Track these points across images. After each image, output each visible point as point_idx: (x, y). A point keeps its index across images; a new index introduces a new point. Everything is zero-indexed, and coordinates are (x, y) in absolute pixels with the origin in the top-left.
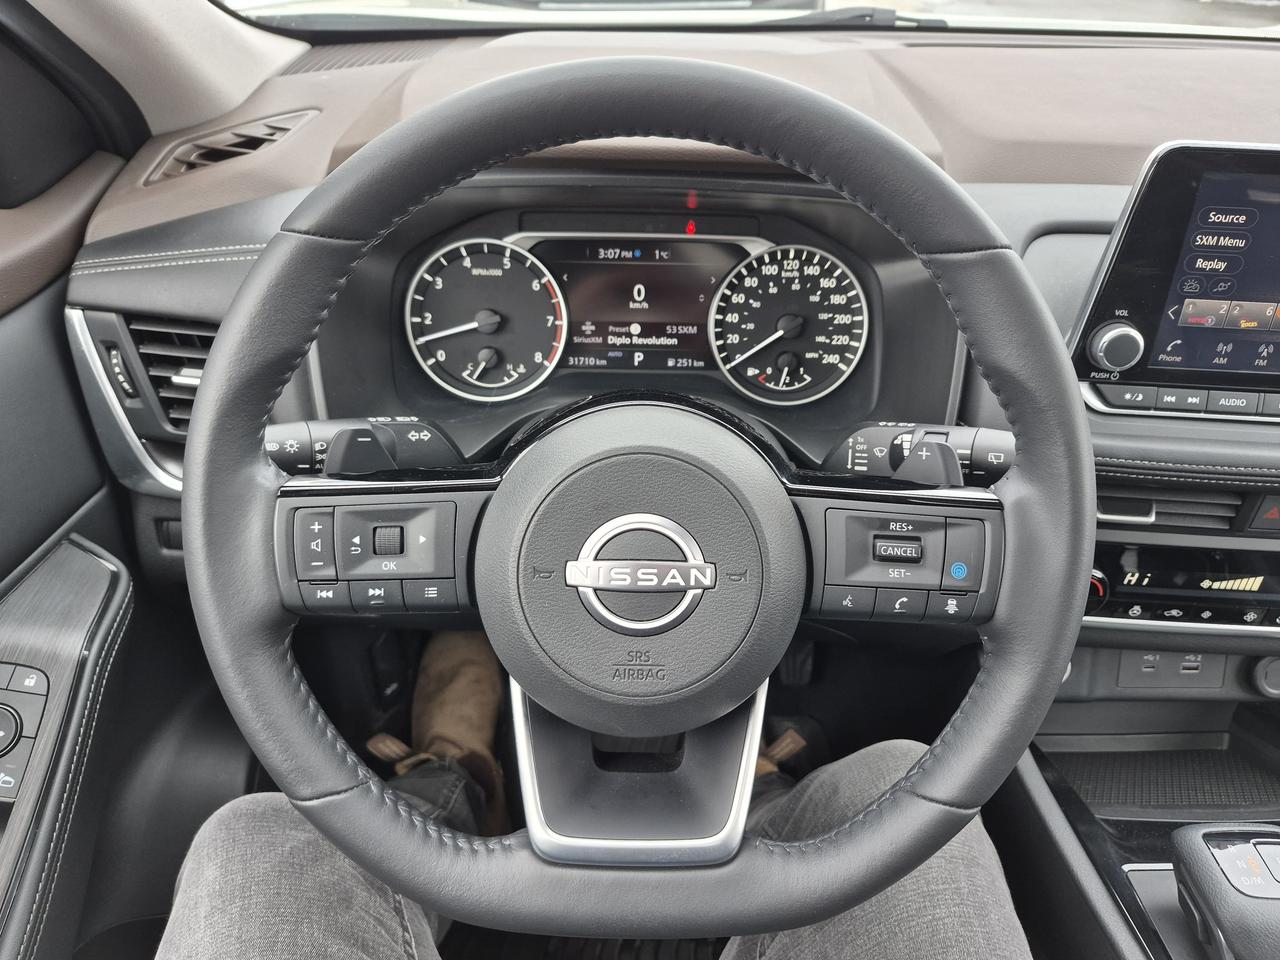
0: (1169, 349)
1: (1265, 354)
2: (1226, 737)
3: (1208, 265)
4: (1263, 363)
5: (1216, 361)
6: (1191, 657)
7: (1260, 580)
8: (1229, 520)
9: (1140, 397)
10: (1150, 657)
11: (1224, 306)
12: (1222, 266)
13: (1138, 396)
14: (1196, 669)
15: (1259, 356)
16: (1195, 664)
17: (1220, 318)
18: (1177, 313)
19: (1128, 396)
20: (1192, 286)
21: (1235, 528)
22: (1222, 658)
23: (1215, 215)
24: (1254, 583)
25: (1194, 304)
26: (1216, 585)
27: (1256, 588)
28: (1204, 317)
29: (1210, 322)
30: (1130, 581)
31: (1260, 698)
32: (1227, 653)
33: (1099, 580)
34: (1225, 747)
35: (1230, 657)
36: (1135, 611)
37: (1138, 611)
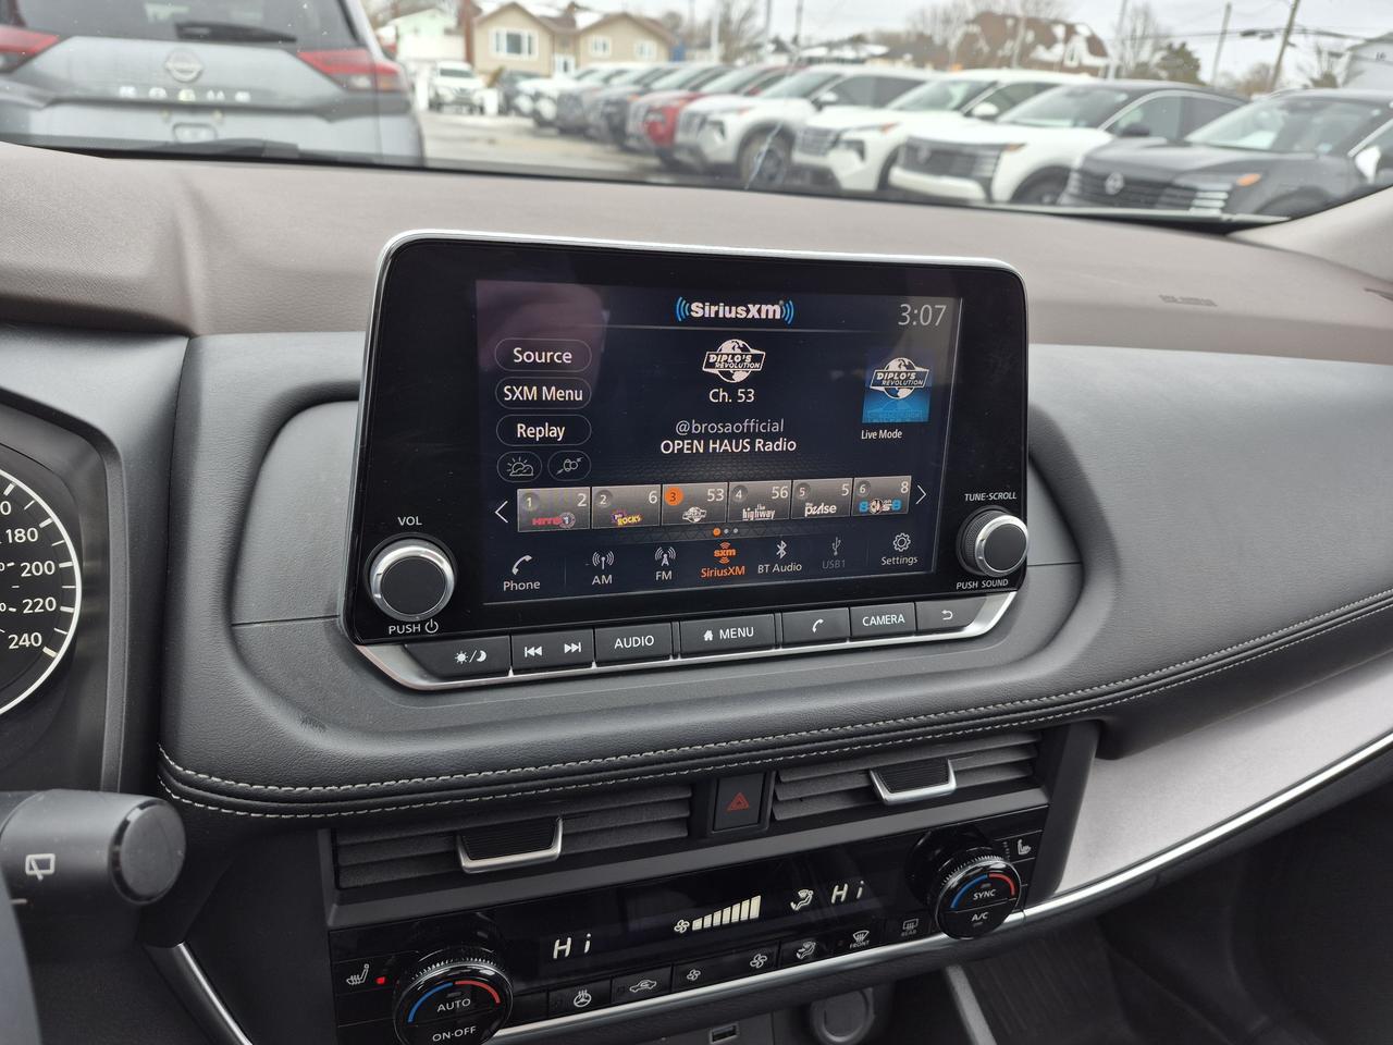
0: (515, 571)
1: (665, 561)
3: (538, 433)
4: (667, 576)
5: (596, 580)
7: (756, 901)
8: (684, 822)
9: (483, 657)
11: (581, 495)
12: (558, 432)
13: (479, 655)
15: (658, 566)
16: (729, 1027)
17: (578, 512)
18: (511, 512)
19: (461, 658)
20: (519, 468)
21: (697, 833)
23: (521, 353)
24: (751, 908)
25: (534, 497)
26: (697, 925)
27: (755, 913)
28: (555, 515)
29: (567, 521)
30: (561, 952)
32: (768, 1010)
36: (583, 1000)
37: (588, 998)
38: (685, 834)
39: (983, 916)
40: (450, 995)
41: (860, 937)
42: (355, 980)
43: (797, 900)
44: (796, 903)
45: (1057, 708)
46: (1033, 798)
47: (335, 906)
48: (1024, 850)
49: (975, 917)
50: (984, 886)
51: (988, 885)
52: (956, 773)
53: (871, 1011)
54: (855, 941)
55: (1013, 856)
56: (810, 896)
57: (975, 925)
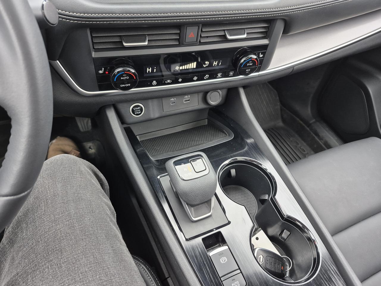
2: (207, 120)
6: (187, 97)
7: (195, 63)
8: (178, 40)
10: (173, 99)
14: (189, 100)
16: (188, 99)
21: (180, 43)
22: (196, 95)
24: (194, 65)
26: (181, 68)
27: (195, 67)
30: (149, 71)
31: (210, 106)
32: (197, 92)
33: (134, 73)
34: (207, 123)
35: (199, 93)
36: (154, 83)
37: (156, 83)
38: (178, 43)
39: (249, 70)
40: (124, 75)
41: (219, 75)
42: (101, 72)
43: (205, 64)
44: (205, 65)
45: (274, 13)
46: (265, 42)
47: (94, 52)
48: (261, 56)
49: (247, 70)
50: (250, 62)
51: (251, 62)
52: (247, 33)
53: (221, 97)
54: (218, 76)
55: (258, 56)
56: (208, 63)
57: (247, 72)
